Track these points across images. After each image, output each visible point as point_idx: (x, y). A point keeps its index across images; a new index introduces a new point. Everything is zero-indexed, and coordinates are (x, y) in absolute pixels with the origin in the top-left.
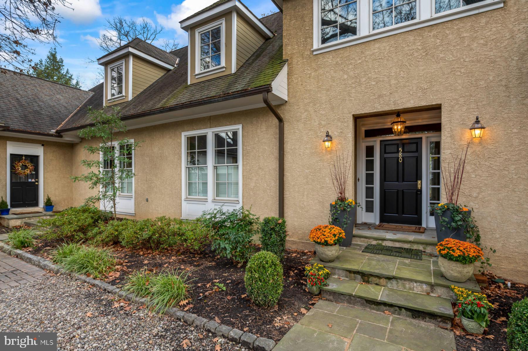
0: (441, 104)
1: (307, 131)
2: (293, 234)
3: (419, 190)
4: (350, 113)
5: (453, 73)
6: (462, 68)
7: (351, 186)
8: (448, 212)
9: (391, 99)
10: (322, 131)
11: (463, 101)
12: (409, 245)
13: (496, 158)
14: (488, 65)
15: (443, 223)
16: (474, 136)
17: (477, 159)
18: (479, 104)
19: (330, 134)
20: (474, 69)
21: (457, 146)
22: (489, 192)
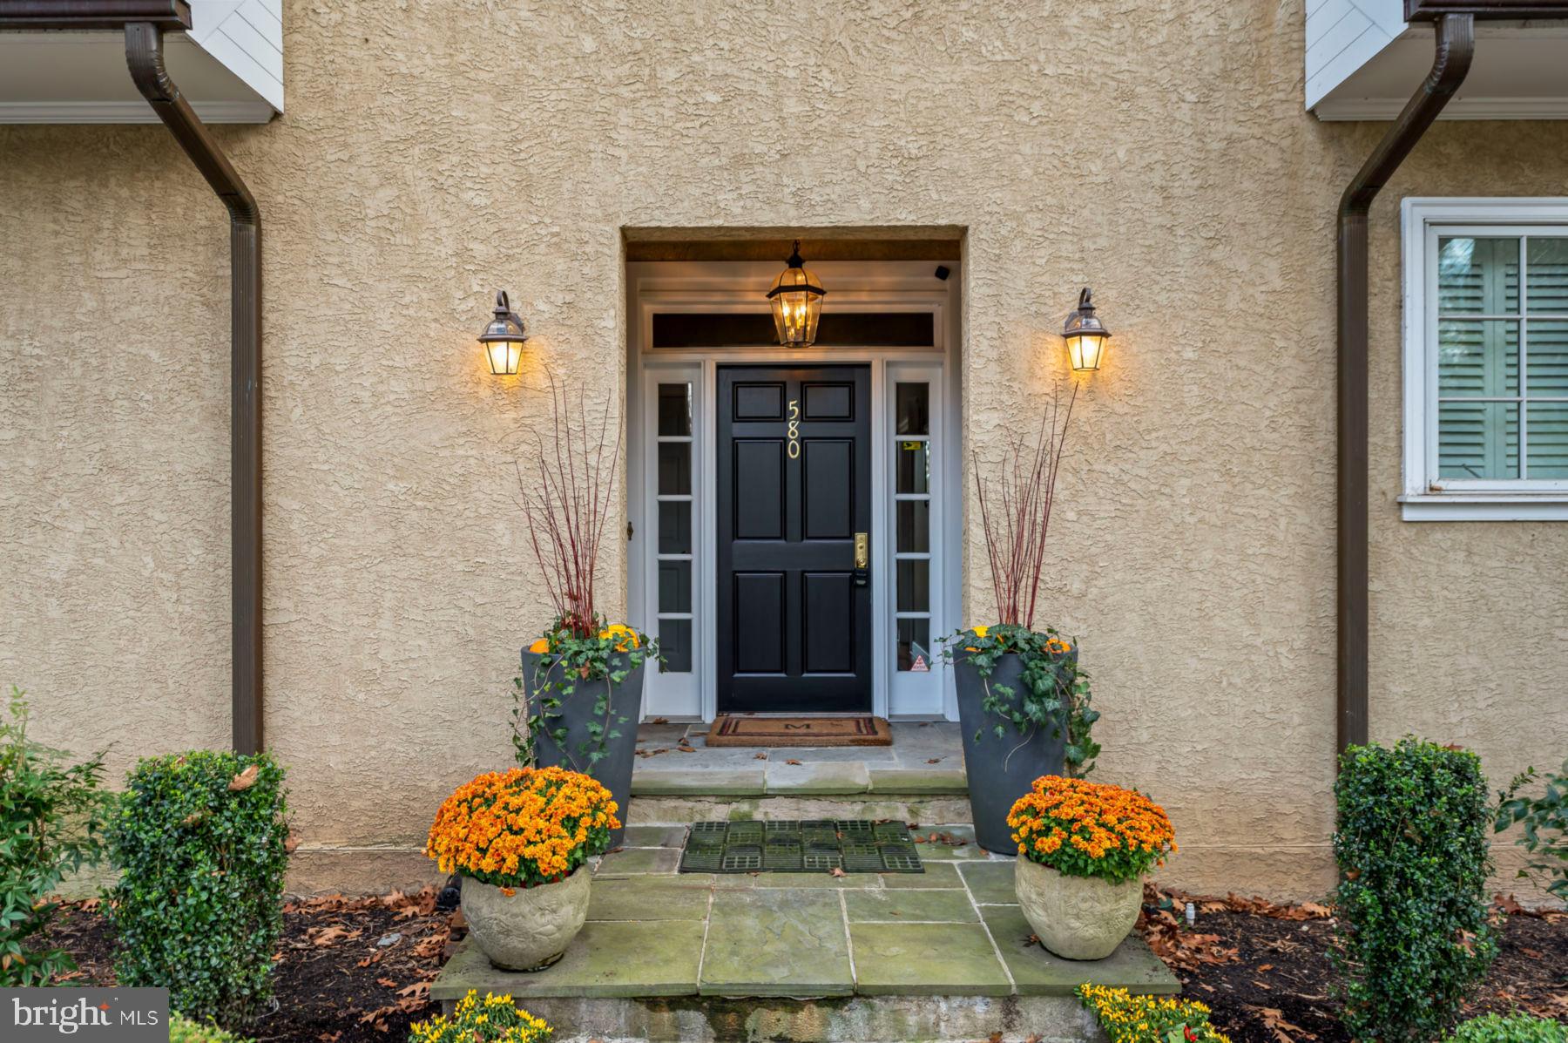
0: (964, 230)
1: (394, 285)
2: (319, 816)
3: (861, 571)
4: (608, 218)
5: (1005, 110)
6: (1036, 98)
7: (617, 560)
8: (1012, 661)
9: (785, 180)
10: (476, 288)
11: (1038, 224)
12: (858, 807)
13: (1136, 449)
14: (1114, 103)
15: (996, 709)
16: (1078, 364)
17: (1081, 452)
18: (1087, 243)
19: (515, 307)
20: (1070, 111)
21: (1020, 400)
22: (1118, 576)
